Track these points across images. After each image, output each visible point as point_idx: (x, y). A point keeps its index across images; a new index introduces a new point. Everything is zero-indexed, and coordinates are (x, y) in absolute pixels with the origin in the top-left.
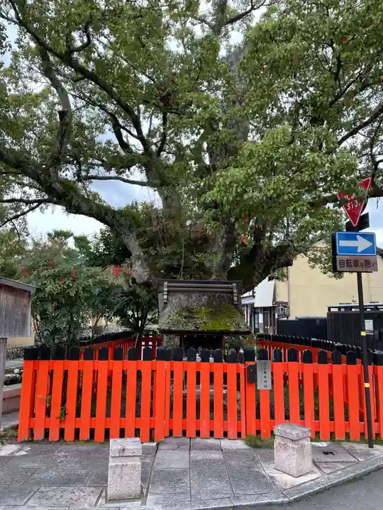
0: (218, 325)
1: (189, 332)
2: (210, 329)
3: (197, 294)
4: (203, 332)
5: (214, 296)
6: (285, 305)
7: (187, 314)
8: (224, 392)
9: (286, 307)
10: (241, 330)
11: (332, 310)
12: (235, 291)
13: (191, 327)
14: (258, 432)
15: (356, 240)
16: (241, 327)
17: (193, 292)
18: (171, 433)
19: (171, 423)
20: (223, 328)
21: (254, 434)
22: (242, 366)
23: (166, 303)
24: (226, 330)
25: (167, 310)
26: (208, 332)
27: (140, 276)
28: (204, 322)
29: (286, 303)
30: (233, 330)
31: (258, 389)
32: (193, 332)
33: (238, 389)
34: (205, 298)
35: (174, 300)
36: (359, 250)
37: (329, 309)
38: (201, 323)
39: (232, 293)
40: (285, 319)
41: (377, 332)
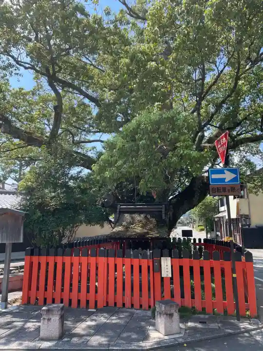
15: (225, 173)
19: (107, 297)
29: (247, 216)
31: (163, 276)
36: (226, 181)
40: (247, 227)
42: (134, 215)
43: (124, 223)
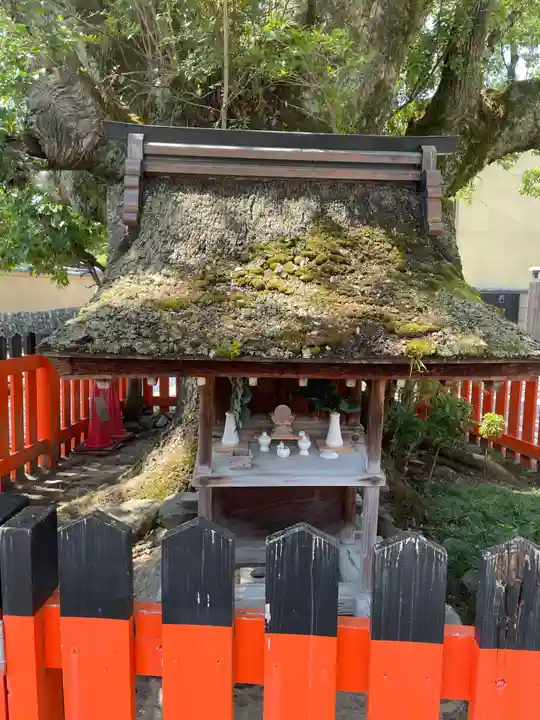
23: (133, 227)
42: (240, 205)
43: (181, 252)
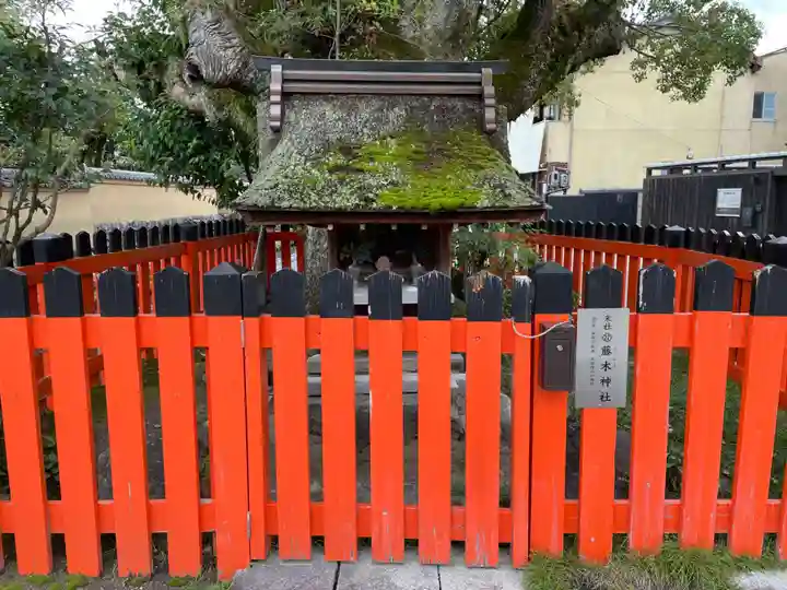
0: (438, 192)
1: (340, 213)
2: (410, 202)
3: (376, 103)
4: (386, 213)
5: (426, 108)
6: (562, 168)
7: (341, 160)
8: (456, 379)
9: (564, 172)
10: (512, 204)
11: (655, 173)
12: (489, 90)
13: (346, 199)
14: (570, 541)
16: (507, 196)
17: (360, 95)
18: (273, 542)
19: (269, 515)
20: (450, 200)
21: (555, 545)
22: (522, 332)
23: (277, 131)
24: (462, 206)
25: (279, 149)
26: (403, 213)
27: (213, 60)
28: (392, 183)
29: (565, 165)
30: (486, 203)
31: (577, 406)
32: (354, 214)
33: (507, 387)
34: (397, 114)
35: (304, 120)
37: (649, 171)
38: (380, 187)
39: (480, 97)
40: (561, 194)
41: (748, 212)
